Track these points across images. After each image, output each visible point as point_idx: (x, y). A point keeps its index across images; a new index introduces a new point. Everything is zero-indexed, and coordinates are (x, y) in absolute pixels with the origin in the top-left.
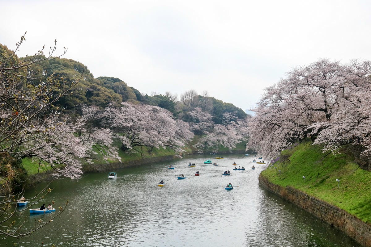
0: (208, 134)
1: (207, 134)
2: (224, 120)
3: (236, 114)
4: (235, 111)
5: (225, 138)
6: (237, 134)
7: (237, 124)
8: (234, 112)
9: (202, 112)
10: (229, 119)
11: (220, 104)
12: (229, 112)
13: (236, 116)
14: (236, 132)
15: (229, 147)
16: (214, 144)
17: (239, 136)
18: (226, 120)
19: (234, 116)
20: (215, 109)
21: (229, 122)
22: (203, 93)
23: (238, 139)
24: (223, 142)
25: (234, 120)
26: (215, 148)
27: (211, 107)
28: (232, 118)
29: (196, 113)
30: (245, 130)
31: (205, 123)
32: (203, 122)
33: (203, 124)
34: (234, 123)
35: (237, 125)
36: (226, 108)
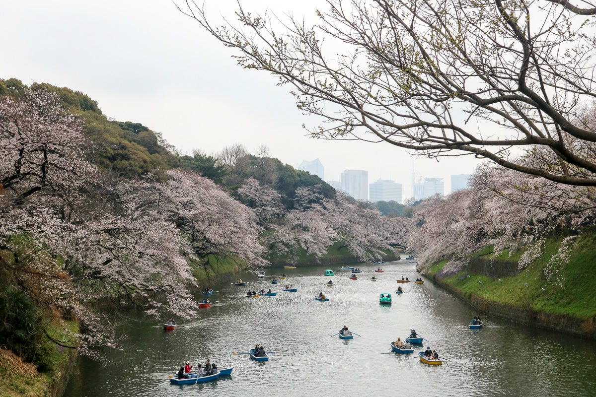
0: (277, 229)
1: (275, 230)
2: (298, 201)
3: (320, 189)
4: (317, 184)
5: (307, 236)
6: (327, 228)
7: (325, 208)
8: (315, 185)
9: (259, 187)
10: (306, 200)
11: (290, 171)
12: (307, 186)
13: (320, 193)
14: (324, 225)
15: (318, 253)
16: (288, 248)
17: (331, 232)
18: (302, 202)
19: (314, 193)
20: (281, 180)
21: (309, 205)
22: (258, 151)
23: (330, 238)
24: (306, 242)
25: (318, 201)
26: (291, 256)
27: (274, 177)
28: (312, 198)
29: (248, 190)
30: (341, 220)
31: (269, 208)
32: (263, 205)
33: (264, 210)
34: (316, 206)
35: (324, 211)
36: (299, 179)
